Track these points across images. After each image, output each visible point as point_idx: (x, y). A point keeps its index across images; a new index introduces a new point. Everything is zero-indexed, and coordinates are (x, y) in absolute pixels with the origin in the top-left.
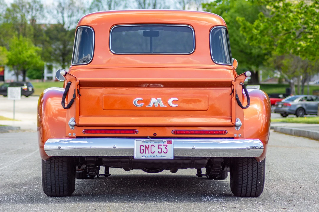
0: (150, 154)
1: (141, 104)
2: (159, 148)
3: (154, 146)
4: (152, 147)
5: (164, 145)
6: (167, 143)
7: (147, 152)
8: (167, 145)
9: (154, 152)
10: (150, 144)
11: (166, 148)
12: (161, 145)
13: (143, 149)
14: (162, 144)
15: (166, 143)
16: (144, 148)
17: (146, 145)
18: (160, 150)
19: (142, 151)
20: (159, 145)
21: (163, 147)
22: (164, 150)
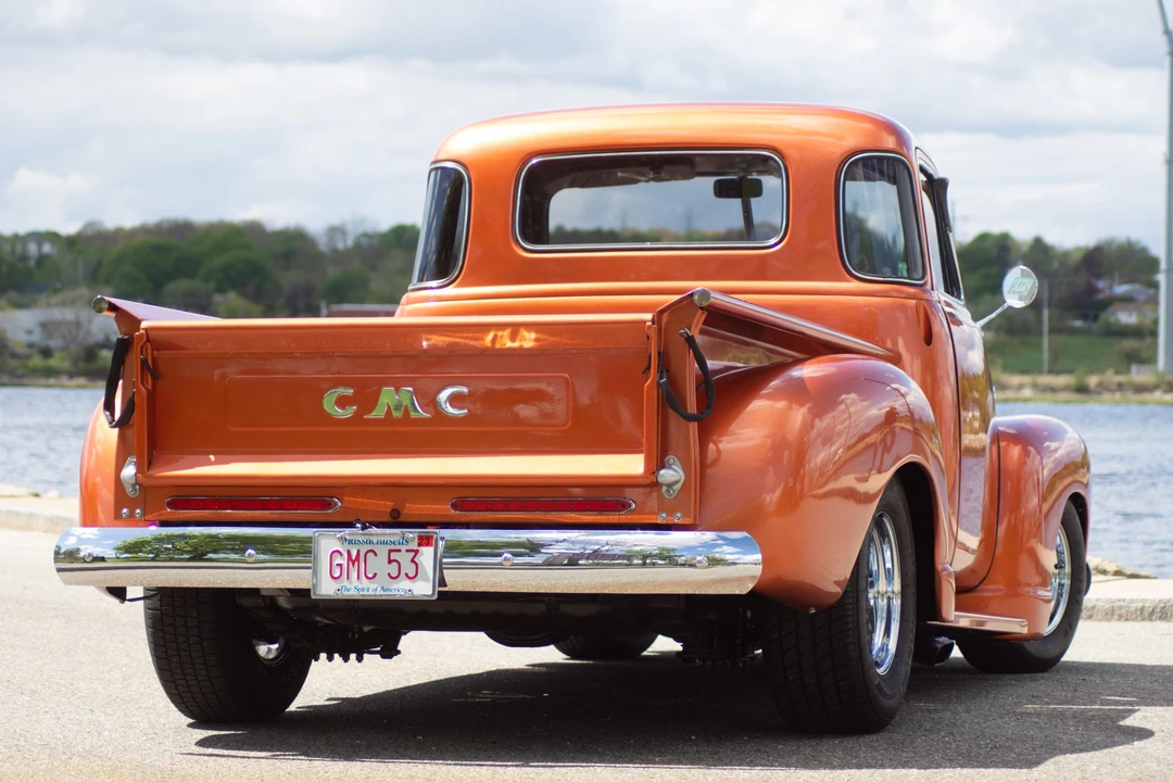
0: (365, 583)
2: (390, 562)
3: (376, 555)
4: (370, 555)
5: (407, 551)
6: (420, 545)
7: (354, 575)
8: (416, 552)
9: (375, 574)
10: (364, 548)
11: (413, 561)
12: (400, 551)
13: (340, 565)
14: (403, 548)
15: (414, 545)
16: (343, 561)
17: (349, 552)
18: (395, 565)
19: (336, 572)
20: (390, 551)
21: (404, 558)
22: (409, 568)
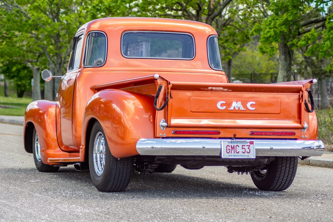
0: (236, 154)
1: (224, 107)
2: (243, 148)
3: (239, 147)
4: (237, 147)
5: (247, 146)
6: (250, 144)
7: (233, 151)
8: (249, 146)
9: (239, 152)
10: (235, 145)
11: (249, 148)
12: (245, 146)
13: (229, 149)
14: (246, 145)
15: (248, 144)
16: (230, 148)
17: (231, 146)
18: (244, 149)
19: (228, 151)
20: (243, 146)
21: (246, 148)
22: (248, 150)
